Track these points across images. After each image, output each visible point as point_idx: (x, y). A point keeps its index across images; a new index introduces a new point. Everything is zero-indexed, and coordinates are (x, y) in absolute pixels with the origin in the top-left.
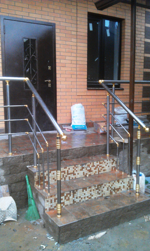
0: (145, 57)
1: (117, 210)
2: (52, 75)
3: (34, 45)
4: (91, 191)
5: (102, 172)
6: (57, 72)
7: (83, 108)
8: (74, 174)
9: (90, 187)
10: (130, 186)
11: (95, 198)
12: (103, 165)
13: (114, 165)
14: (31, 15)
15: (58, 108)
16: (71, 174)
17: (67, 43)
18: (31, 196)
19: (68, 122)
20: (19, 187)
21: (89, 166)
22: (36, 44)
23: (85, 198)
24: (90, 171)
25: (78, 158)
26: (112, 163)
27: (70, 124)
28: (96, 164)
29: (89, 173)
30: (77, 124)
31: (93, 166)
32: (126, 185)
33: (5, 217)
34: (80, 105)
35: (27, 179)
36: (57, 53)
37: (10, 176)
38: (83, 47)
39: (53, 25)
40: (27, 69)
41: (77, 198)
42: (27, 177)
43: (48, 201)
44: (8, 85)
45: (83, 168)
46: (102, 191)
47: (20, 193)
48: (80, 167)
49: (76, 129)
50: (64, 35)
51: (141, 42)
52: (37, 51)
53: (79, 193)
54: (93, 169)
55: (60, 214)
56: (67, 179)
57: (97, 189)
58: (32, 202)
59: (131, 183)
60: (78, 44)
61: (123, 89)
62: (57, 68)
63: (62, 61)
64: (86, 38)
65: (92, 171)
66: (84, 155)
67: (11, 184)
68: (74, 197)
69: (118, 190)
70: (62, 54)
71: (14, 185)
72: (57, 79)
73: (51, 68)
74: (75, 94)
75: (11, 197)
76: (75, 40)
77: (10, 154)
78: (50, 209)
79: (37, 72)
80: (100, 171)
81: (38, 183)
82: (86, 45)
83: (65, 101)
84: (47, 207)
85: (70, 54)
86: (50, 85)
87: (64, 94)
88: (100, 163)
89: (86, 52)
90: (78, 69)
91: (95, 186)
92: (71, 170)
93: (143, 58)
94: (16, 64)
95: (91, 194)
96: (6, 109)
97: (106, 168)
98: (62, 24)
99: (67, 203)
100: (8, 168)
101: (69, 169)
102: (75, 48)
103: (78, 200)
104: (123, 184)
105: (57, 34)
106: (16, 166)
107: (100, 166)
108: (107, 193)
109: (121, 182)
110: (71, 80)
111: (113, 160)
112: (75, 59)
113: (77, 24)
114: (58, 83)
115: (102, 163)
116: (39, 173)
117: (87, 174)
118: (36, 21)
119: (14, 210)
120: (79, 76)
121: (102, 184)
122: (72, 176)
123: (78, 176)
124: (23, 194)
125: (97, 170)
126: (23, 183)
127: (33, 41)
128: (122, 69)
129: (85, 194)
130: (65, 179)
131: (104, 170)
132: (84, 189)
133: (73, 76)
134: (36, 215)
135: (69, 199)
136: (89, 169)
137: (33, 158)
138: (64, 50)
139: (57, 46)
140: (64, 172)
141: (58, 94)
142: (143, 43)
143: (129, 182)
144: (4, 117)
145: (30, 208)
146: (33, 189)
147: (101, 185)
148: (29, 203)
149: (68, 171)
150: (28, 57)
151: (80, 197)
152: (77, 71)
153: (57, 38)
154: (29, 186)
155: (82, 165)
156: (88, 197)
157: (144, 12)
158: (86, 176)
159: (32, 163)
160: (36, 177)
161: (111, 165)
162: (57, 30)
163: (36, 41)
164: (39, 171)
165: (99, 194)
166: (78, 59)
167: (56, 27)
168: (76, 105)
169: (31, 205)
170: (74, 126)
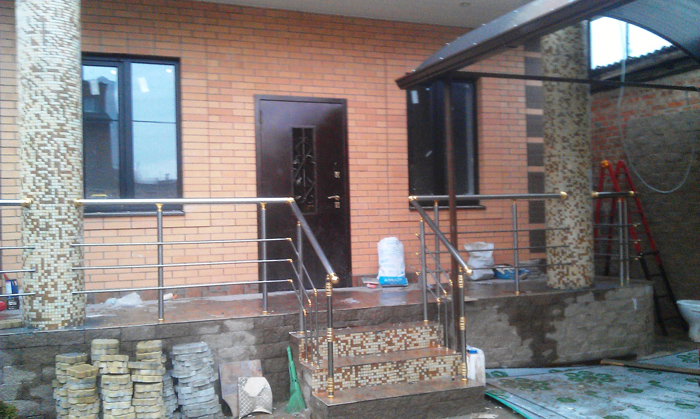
0: (529, 145)
1: (421, 395)
2: (342, 187)
3: (310, 137)
4: (385, 370)
5: (412, 347)
6: (352, 181)
7: (401, 245)
8: (363, 347)
9: (384, 364)
10: (456, 370)
11: (393, 383)
12: (414, 336)
13: (434, 337)
14: (305, 89)
15: (353, 246)
16: (356, 346)
17: (369, 130)
18: (294, 378)
19: (372, 272)
20: (277, 365)
21: (388, 335)
22: (314, 136)
23: (375, 380)
24: (390, 343)
25: (373, 324)
26: (431, 333)
27: (375, 276)
28: (400, 332)
29: (389, 348)
30: (387, 275)
31: (396, 336)
32: (448, 366)
33: (254, 405)
34: (393, 239)
35: (289, 353)
36: (351, 149)
37: (264, 346)
38: (400, 135)
39: (343, 102)
40: (297, 178)
41: (362, 378)
42: (288, 349)
43: (316, 377)
44: (264, 209)
45: (378, 338)
46: (405, 373)
47: (278, 376)
48: (372, 336)
49: (386, 283)
50: (363, 117)
51: (516, 117)
52: (315, 148)
53: (366, 371)
54: (395, 340)
55: (333, 394)
56: (351, 354)
57: (395, 368)
58: (295, 386)
59: (459, 364)
60: (390, 130)
61: (484, 208)
62: (352, 175)
63: (360, 162)
64: (405, 119)
65: (394, 344)
66: (385, 320)
67: (266, 359)
68: (357, 376)
69: (434, 373)
70: (360, 149)
71: (269, 361)
72: (352, 194)
73: (341, 175)
74: (385, 219)
75: (264, 379)
76: (383, 124)
77: (265, 313)
78: (320, 391)
79: (315, 183)
80: (408, 346)
81: (304, 356)
82: (405, 131)
83: (365, 232)
84: (316, 387)
85: (374, 149)
86: (337, 205)
87: (366, 219)
88: (408, 332)
89: (405, 143)
90: (390, 174)
91: (392, 363)
92: (357, 340)
93: (524, 146)
94: (280, 171)
95: (385, 375)
96: (260, 266)
97: (420, 340)
98: (359, 98)
99: (345, 384)
100: (261, 334)
101: (354, 337)
102: (384, 137)
103: (363, 382)
104: (443, 365)
105: (350, 117)
106: (272, 331)
107: (408, 338)
108: (414, 377)
109: (438, 360)
110: (378, 193)
111: (432, 327)
112: (384, 156)
113: (386, 97)
114: (352, 200)
115: (411, 332)
116: (306, 341)
117: (384, 348)
118: (313, 98)
119: (268, 397)
120: (392, 187)
121: (405, 361)
122: (359, 350)
123: (369, 351)
124: (283, 377)
125: (403, 343)
126: (283, 360)
127: (308, 131)
128: (481, 170)
129: (375, 374)
130: (347, 353)
131: (416, 345)
132: (374, 365)
133: (381, 187)
134: (301, 403)
135: (348, 379)
136: (387, 339)
137: (299, 321)
138: (364, 143)
139: (351, 136)
140: (346, 341)
141: (352, 219)
142: (524, 117)
143: (454, 363)
144: (257, 276)
145: (292, 398)
146: (298, 365)
147: (403, 362)
148: (291, 388)
149: (352, 341)
150: (300, 159)
151: (367, 378)
152: (388, 178)
153: (351, 124)
154: (291, 363)
155: (376, 333)
156: (380, 379)
157: (522, 59)
158: (383, 351)
159: (296, 329)
160: (301, 346)
161: (428, 338)
162: (350, 110)
163: (314, 131)
164: (306, 338)
165: (400, 376)
166: (390, 155)
167: (349, 104)
168: (386, 240)
169: (294, 390)
170: (382, 278)
